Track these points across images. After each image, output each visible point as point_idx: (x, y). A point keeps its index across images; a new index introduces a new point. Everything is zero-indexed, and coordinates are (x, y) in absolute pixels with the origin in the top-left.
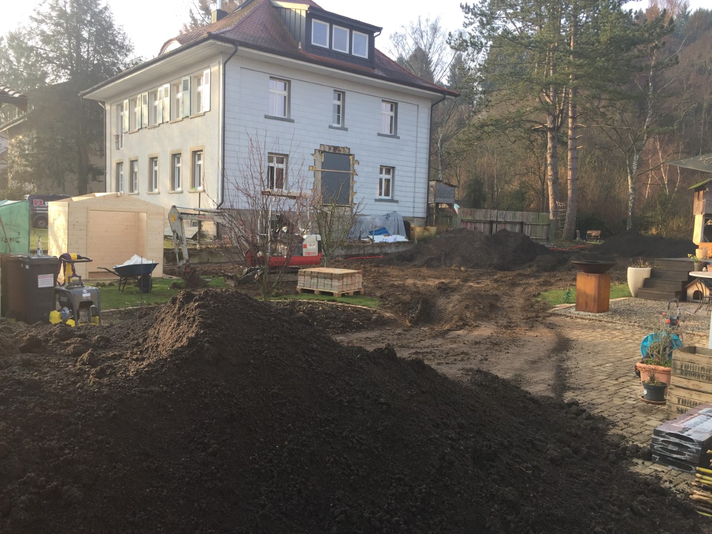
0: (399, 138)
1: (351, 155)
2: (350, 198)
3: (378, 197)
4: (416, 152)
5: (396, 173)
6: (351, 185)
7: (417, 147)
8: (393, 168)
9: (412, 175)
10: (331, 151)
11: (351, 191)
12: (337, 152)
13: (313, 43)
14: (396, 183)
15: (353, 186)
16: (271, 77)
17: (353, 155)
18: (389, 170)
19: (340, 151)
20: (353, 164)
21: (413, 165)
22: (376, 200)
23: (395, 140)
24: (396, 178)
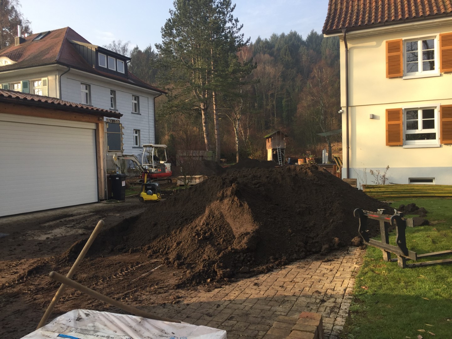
0: (141, 115)
1: (120, 124)
2: (121, 147)
3: (133, 146)
4: (149, 122)
5: (141, 133)
6: (121, 140)
7: (149, 119)
8: (139, 130)
9: (148, 133)
10: (111, 122)
11: (121, 143)
12: (114, 122)
13: (99, 65)
14: (141, 138)
15: (122, 140)
16: (81, 83)
17: (121, 124)
18: (137, 131)
19: (115, 122)
20: (122, 129)
21: (148, 128)
22: (133, 148)
23: (139, 116)
24: (141, 136)
